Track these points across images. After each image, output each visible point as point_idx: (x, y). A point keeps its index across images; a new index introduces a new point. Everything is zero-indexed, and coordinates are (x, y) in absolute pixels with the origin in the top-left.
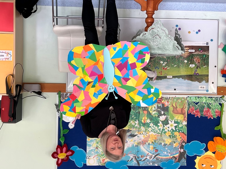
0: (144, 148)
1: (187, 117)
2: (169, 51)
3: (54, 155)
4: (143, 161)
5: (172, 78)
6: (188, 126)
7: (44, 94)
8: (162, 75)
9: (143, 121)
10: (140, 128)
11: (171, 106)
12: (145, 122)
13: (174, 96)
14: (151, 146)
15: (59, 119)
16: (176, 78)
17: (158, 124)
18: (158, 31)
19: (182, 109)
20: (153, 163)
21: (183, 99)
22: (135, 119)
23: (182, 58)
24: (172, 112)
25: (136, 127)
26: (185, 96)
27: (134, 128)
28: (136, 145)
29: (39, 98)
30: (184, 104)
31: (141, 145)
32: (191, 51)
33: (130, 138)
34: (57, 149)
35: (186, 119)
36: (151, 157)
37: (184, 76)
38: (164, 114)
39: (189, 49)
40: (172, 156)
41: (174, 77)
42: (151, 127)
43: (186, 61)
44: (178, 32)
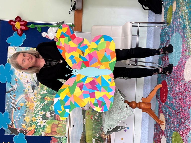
0: (22, 98)
1: (49, 136)
2: (108, 121)
3: (18, 19)
4: (10, 97)
5: (83, 123)
6: (41, 137)
7: (73, 13)
8: (86, 115)
9: (46, 97)
10: (40, 95)
11: (58, 122)
12: (45, 99)
13: (68, 125)
14: (23, 104)
15: (51, 24)
16: (83, 127)
17: (43, 111)
18: (125, 112)
19: (56, 132)
20: (8, 106)
21: (64, 133)
22: (48, 90)
23: (101, 133)
24: (53, 123)
25: (41, 91)
26: (67, 135)
27: (40, 89)
28: (25, 90)
29: (69, 7)
30: (60, 134)
31: (24, 95)
32: (106, 140)
33: (31, 85)
34: (24, 21)
35: (47, 135)
36: (13, 104)
37: (85, 134)
38: (51, 116)
39: (108, 139)
40: (13, 122)
41: (84, 125)
42: (41, 104)
43: (97, 136)
44: (123, 129)
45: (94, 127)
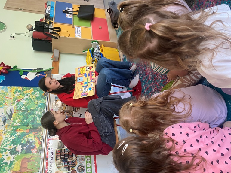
9: (18, 129)
10: (12, 127)
13: (42, 157)
17: (13, 144)
19: (26, 168)
21: (37, 168)
22: (22, 122)
24: (24, 157)
26: (41, 170)
27: (12, 122)
30: (32, 170)
38: (23, 150)
42: (11, 137)
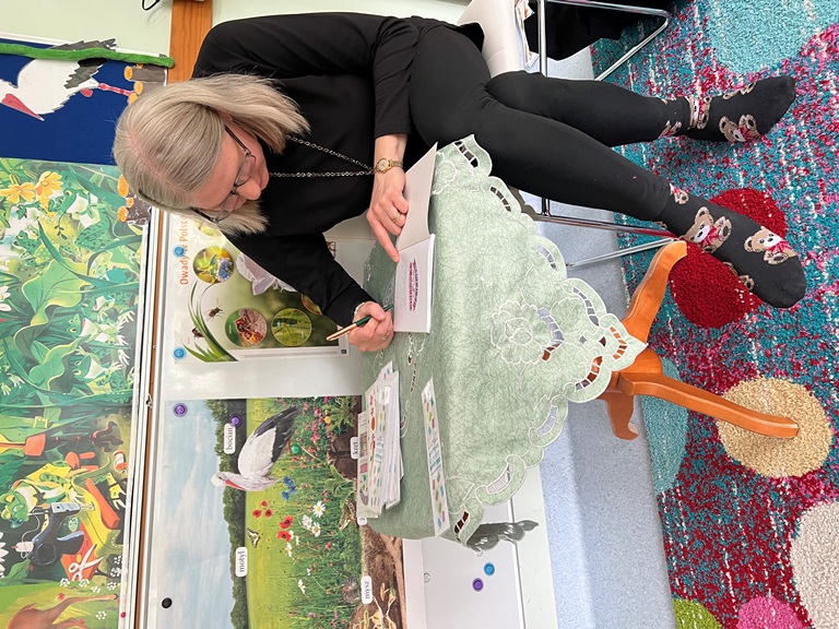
5: (234, 576)
8: (250, 520)
11: (61, 596)
24: (21, 602)
38: (12, 559)
41: (241, 585)
45: (303, 589)
